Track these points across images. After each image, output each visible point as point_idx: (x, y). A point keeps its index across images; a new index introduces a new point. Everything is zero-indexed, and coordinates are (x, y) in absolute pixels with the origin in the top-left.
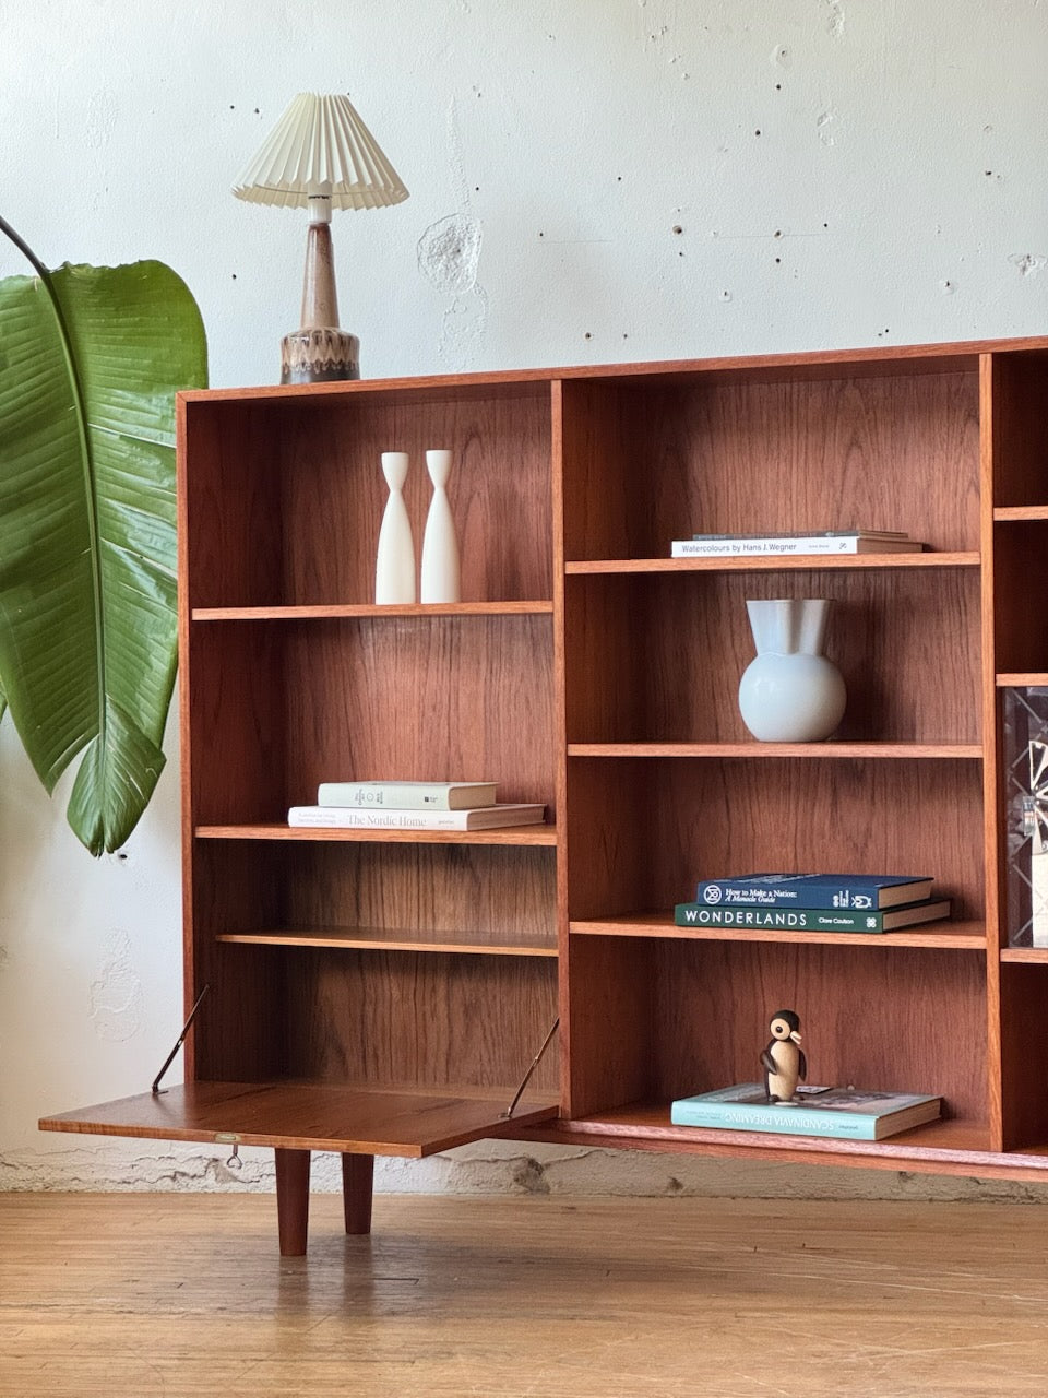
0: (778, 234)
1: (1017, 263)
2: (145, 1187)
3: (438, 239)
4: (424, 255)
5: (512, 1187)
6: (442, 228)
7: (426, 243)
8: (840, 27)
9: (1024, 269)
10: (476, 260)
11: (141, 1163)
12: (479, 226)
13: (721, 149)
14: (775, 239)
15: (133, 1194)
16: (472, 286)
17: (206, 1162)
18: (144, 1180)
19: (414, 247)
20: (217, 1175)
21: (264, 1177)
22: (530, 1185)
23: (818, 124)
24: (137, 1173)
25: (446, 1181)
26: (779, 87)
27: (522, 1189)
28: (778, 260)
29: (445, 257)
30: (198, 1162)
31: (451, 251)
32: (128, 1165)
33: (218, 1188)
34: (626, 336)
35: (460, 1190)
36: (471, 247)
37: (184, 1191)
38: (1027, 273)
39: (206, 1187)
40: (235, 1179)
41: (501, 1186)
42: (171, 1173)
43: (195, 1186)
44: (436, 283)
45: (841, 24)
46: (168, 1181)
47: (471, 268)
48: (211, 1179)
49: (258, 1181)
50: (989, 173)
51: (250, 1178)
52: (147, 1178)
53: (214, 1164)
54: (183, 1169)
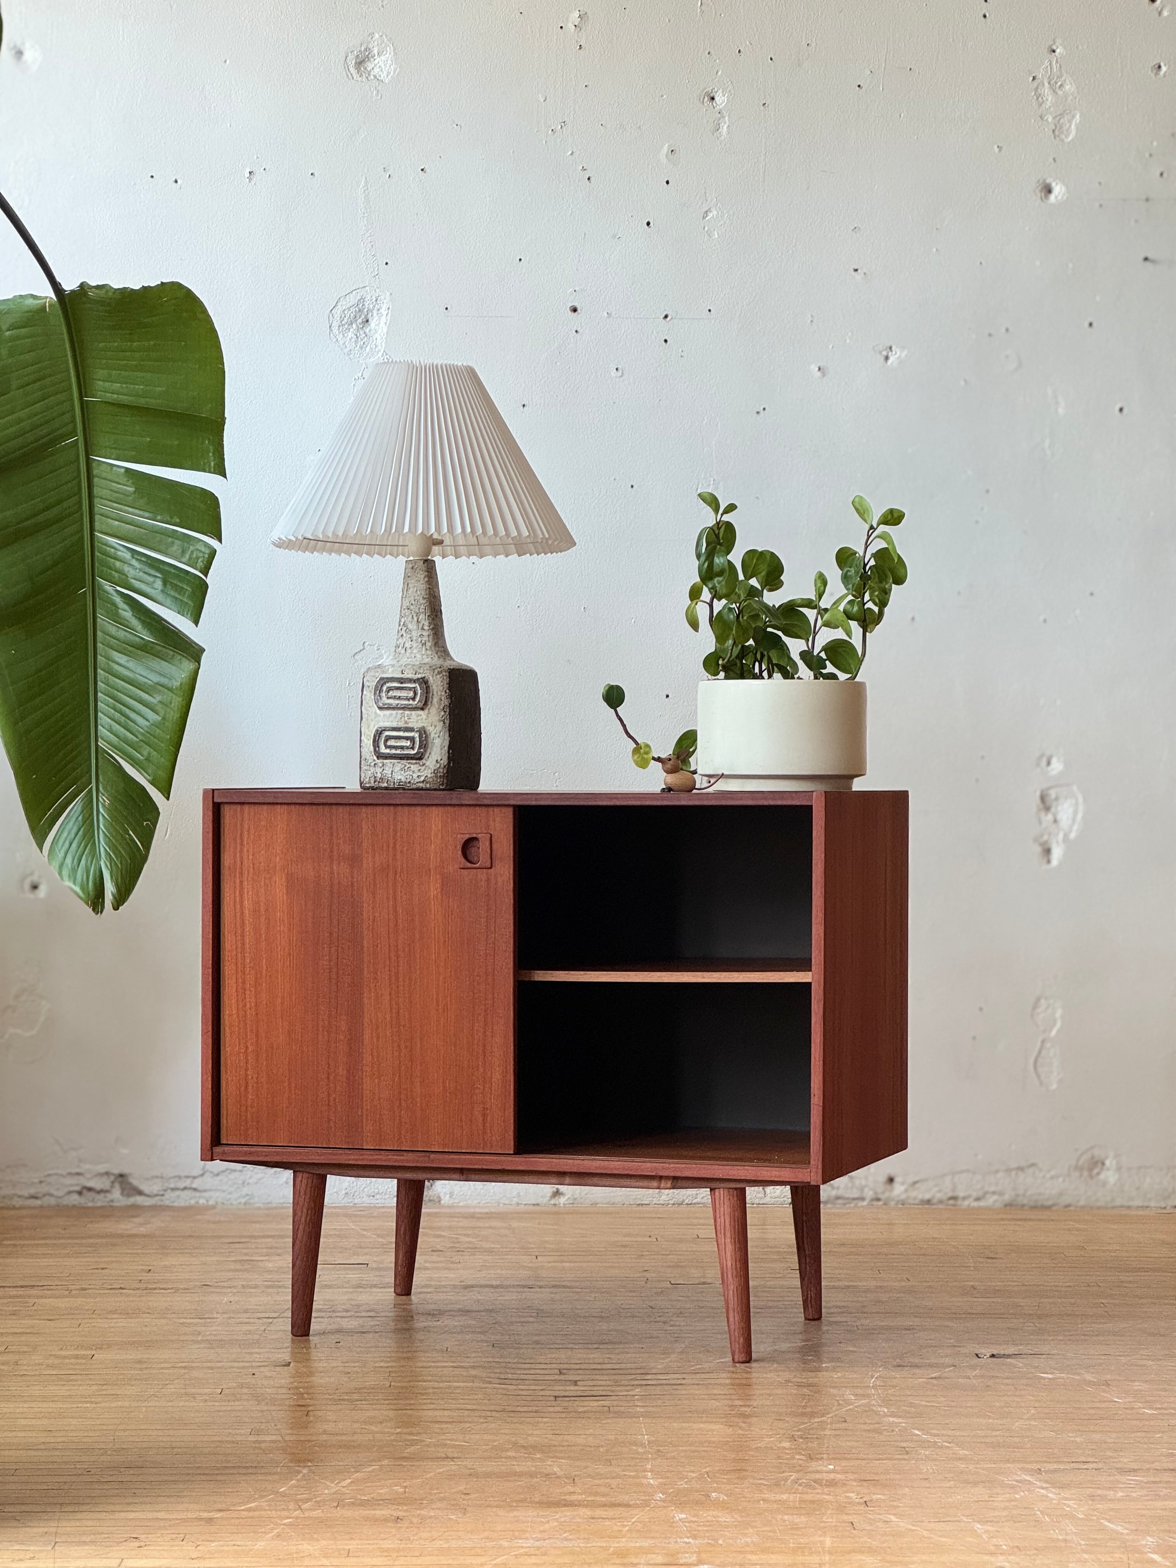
0: (666, 317)
1: (880, 353)
2: (53, 1201)
3: (349, 309)
4: (335, 324)
6: (352, 299)
7: (337, 312)
8: (724, 129)
9: (887, 358)
10: (385, 330)
11: (49, 1179)
12: (388, 299)
13: (614, 236)
14: (664, 321)
15: (41, 1207)
16: (380, 355)
17: (112, 1178)
18: (51, 1195)
19: (326, 316)
20: (123, 1190)
21: (169, 1191)
23: (704, 218)
24: (44, 1189)
25: (344, 1192)
26: (668, 182)
28: (666, 341)
29: (354, 326)
30: (105, 1179)
31: (360, 321)
32: (36, 1181)
33: (123, 1201)
34: (524, 406)
35: (356, 1201)
36: (379, 319)
37: (90, 1204)
38: (890, 362)
39: (112, 1201)
40: (140, 1193)
42: (78, 1188)
43: (100, 1201)
44: (346, 351)
45: (725, 127)
46: (75, 1196)
47: (379, 338)
48: (116, 1194)
49: (162, 1195)
50: (856, 270)
51: (155, 1192)
52: (56, 1193)
53: (120, 1179)
54: (90, 1184)
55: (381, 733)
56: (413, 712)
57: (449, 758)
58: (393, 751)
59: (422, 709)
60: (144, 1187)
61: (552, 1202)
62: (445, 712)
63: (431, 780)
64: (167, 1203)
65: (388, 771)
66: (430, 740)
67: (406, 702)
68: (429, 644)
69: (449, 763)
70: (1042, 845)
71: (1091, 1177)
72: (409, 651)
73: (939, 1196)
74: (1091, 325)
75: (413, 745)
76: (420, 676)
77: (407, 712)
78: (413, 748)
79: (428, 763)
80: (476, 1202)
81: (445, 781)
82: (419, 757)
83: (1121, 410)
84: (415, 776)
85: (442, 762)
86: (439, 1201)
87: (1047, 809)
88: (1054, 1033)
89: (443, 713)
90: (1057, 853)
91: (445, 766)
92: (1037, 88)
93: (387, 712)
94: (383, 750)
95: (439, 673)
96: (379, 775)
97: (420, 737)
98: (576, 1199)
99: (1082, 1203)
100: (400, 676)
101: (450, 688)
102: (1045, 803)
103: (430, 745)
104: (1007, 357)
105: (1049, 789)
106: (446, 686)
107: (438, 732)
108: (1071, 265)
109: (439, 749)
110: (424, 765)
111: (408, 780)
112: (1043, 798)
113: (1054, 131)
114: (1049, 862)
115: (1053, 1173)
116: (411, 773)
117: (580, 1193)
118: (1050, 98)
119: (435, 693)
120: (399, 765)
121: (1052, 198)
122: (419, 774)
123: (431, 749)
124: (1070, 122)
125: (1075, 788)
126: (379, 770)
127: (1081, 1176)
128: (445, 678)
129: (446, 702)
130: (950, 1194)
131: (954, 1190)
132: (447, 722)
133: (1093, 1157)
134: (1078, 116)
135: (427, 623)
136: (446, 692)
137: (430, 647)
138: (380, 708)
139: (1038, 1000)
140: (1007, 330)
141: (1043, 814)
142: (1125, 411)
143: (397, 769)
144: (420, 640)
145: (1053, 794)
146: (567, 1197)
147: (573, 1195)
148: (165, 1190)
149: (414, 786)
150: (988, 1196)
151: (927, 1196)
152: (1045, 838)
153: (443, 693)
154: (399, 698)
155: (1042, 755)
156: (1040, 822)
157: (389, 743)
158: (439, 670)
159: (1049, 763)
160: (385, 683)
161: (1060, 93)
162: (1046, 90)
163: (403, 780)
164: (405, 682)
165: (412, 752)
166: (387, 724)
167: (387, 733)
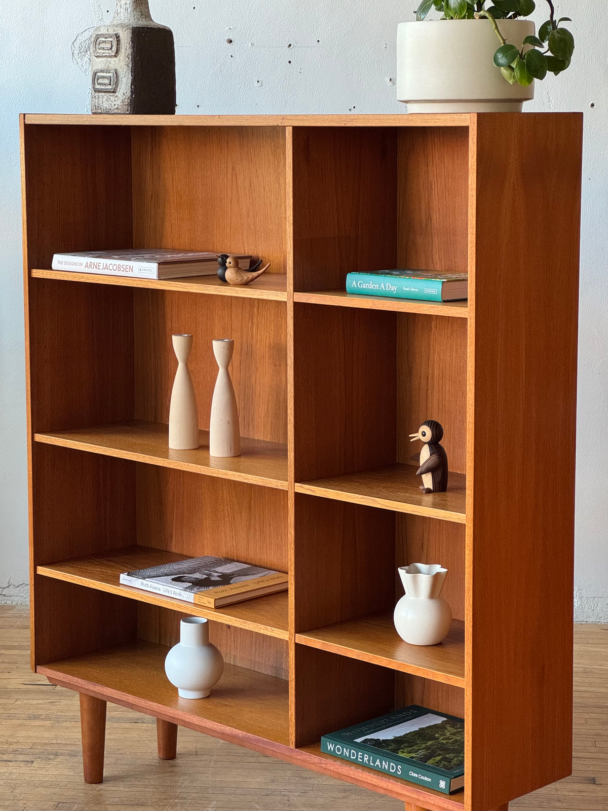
55: (95, 74)
56: (112, 59)
57: (131, 91)
58: (102, 87)
59: (115, 56)
62: (128, 58)
63: (121, 107)
65: (100, 101)
66: (120, 79)
67: (108, 52)
68: (129, 10)
69: (132, 95)
75: (110, 82)
76: (115, 33)
77: (108, 59)
78: (110, 84)
79: (119, 96)
81: (129, 108)
82: (114, 91)
84: (113, 104)
85: (127, 94)
89: (127, 59)
91: (129, 98)
93: (100, 59)
94: (98, 87)
95: (126, 30)
97: (114, 76)
100: (105, 32)
101: (133, 41)
103: (120, 82)
106: (129, 40)
107: (124, 73)
109: (125, 85)
110: (117, 96)
111: (110, 108)
116: (111, 102)
119: (123, 45)
120: (105, 96)
122: (115, 103)
123: (121, 85)
126: (97, 101)
128: (129, 33)
129: (129, 51)
132: (130, 65)
136: (129, 44)
137: (130, 12)
138: (96, 56)
143: (104, 100)
144: (125, 7)
149: (113, 112)
153: (128, 45)
154: (104, 49)
157: (99, 82)
158: (126, 28)
160: (98, 38)
163: (107, 107)
164: (108, 38)
165: (110, 87)
166: (99, 67)
167: (99, 74)
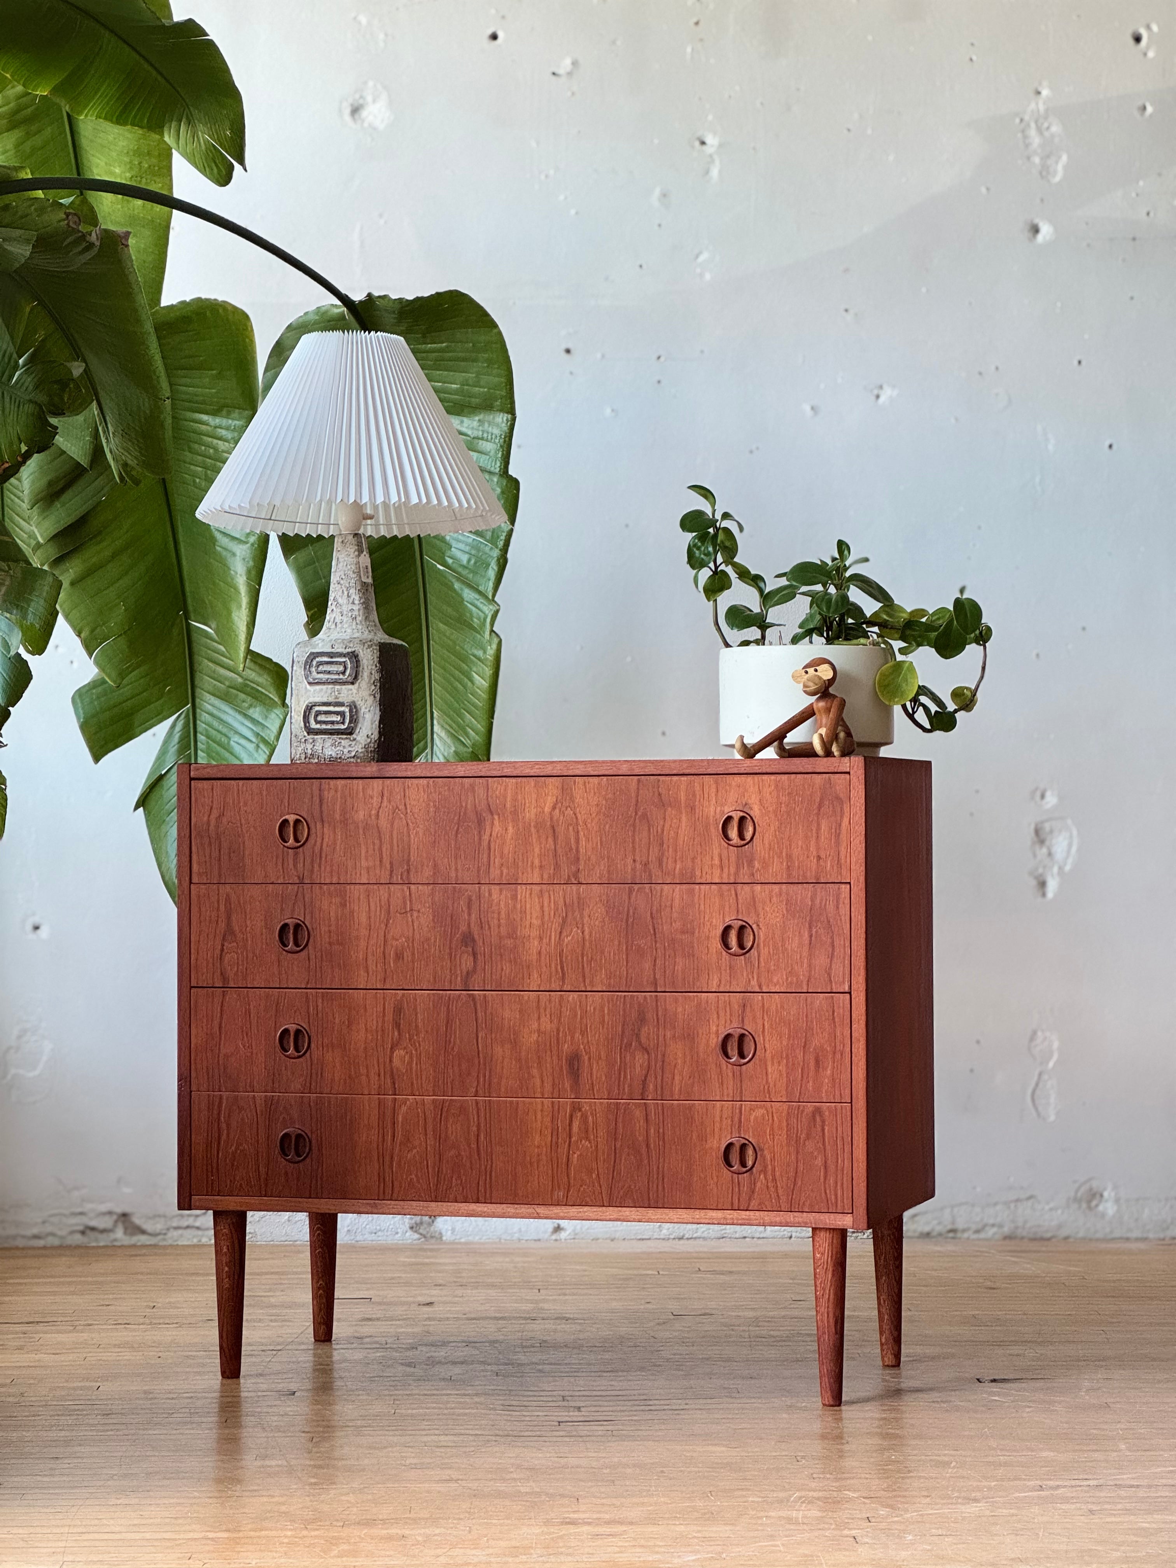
0: (659, 357)
1: (871, 391)
2: (56, 1241)
5: (408, 1234)
8: (713, 176)
9: (878, 397)
11: (52, 1219)
13: (607, 279)
14: (656, 362)
15: (45, 1248)
17: (115, 1217)
18: (54, 1235)
20: (126, 1229)
21: (172, 1230)
22: (424, 1232)
23: (695, 260)
24: (49, 1228)
25: (346, 1229)
26: (660, 226)
27: (416, 1236)
28: (659, 382)
30: (108, 1218)
32: (40, 1220)
33: (127, 1240)
35: (358, 1238)
37: (94, 1244)
38: (881, 400)
39: (115, 1240)
40: (143, 1232)
41: (397, 1233)
42: (81, 1228)
43: (103, 1240)
45: (715, 174)
46: (79, 1236)
48: (119, 1233)
49: (165, 1234)
50: (846, 310)
51: (158, 1231)
52: (59, 1233)
53: (123, 1219)
54: (93, 1223)
55: (311, 709)
56: (344, 687)
57: (380, 732)
58: (324, 727)
59: (353, 683)
60: (148, 1226)
61: (554, 1237)
62: (375, 686)
63: (361, 755)
64: (170, 1242)
65: (318, 747)
66: (361, 714)
67: (337, 677)
68: (359, 619)
69: (380, 738)
70: (1036, 878)
71: (1089, 1208)
72: (339, 626)
73: (939, 1229)
74: (1080, 362)
75: (344, 719)
76: (350, 650)
77: (337, 687)
78: (343, 723)
79: (358, 738)
80: (477, 1238)
81: (376, 756)
82: (349, 732)
83: (1110, 446)
84: (346, 751)
85: (373, 737)
86: (441, 1238)
87: (1042, 842)
88: (1051, 1064)
89: (373, 687)
90: (1052, 885)
91: (376, 741)
92: (1023, 131)
93: (318, 687)
94: (313, 725)
95: (369, 647)
96: (309, 752)
97: (351, 711)
98: (576, 1234)
99: (1081, 1235)
100: (330, 650)
101: (380, 662)
102: (1040, 836)
103: (361, 719)
104: (997, 395)
105: (1042, 822)
106: (376, 660)
107: (369, 706)
108: (1059, 304)
109: (369, 723)
110: (354, 740)
111: (339, 756)
112: (1037, 832)
113: (1041, 173)
114: (1044, 895)
115: (1052, 1205)
116: (341, 748)
117: (581, 1229)
118: (1036, 140)
119: (365, 667)
120: (329, 740)
121: (1040, 238)
122: (350, 749)
123: (363, 724)
124: (1057, 162)
125: (1069, 822)
126: (309, 746)
127: (1080, 1207)
128: (374, 652)
129: (377, 676)
130: (949, 1227)
131: (953, 1223)
132: (378, 696)
133: (1091, 1189)
134: (1064, 158)
135: (357, 598)
136: (376, 666)
137: (361, 622)
138: (310, 683)
139: (1034, 1033)
140: (997, 368)
141: (1037, 847)
142: (1114, 447)
143: (328, 744)
144: (350, 614)
145: (1047, 826)
146: (568, 1233)
147: (574, 1230)
148: (168, 1229)
149: (345, 761)
150: (987, 1228)
151: (927, 1229)
152: (1040, 870)
153: (374, 667)
154: (329, 673)
155: (1036, 789)
156: (1035, 855)
157: (320, 718)
158: (367, 644)
159: (1043, 796)
160: (315, 658)
161: (1047, 134)
162: (1033, 132)
163: (334, 755)
164: (335, 657)
165: (343, 727)
166: (318, 699)
167: (317, 708)
